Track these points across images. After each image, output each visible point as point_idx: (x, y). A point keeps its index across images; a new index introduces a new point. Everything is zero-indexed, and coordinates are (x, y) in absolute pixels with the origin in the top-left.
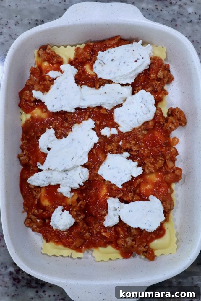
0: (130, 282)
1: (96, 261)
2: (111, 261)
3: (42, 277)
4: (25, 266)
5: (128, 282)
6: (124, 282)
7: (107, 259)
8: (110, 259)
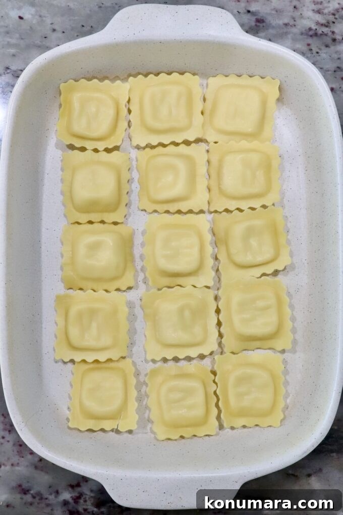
0: (214, 475)
1: (158, 440)
2: (183, 441)
3: (66, 463)
4: (39, 446)
5: (210, 475)
6: (203, 475)
7: (177, 437)
8: (182, 437)
